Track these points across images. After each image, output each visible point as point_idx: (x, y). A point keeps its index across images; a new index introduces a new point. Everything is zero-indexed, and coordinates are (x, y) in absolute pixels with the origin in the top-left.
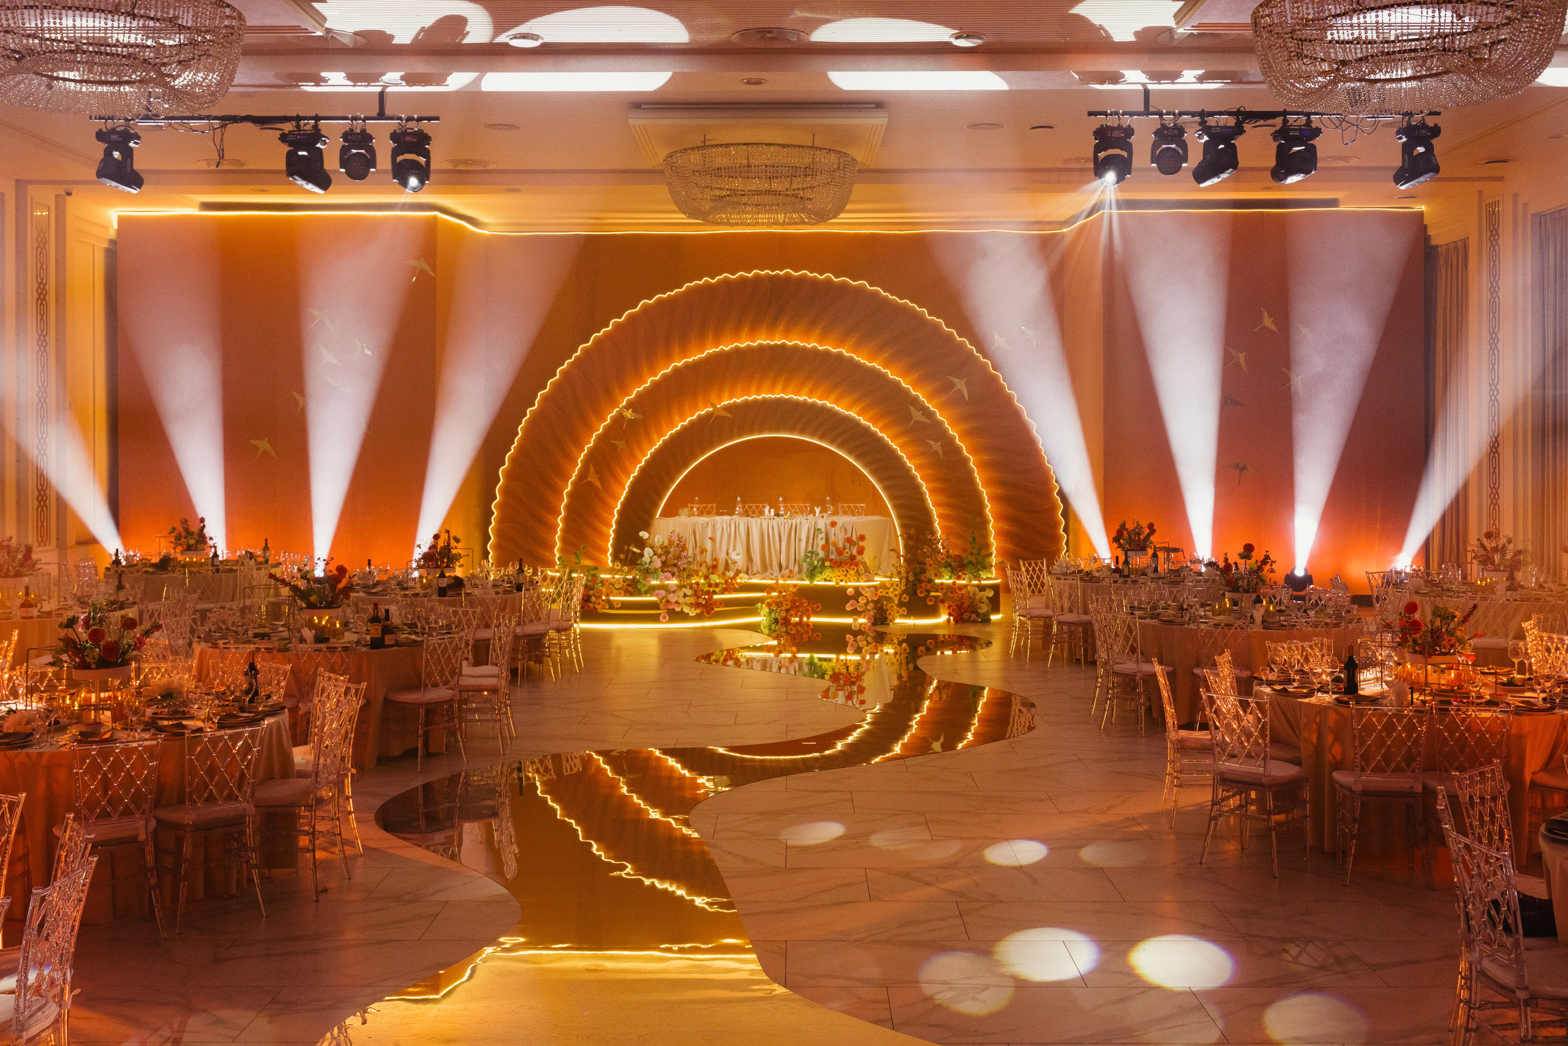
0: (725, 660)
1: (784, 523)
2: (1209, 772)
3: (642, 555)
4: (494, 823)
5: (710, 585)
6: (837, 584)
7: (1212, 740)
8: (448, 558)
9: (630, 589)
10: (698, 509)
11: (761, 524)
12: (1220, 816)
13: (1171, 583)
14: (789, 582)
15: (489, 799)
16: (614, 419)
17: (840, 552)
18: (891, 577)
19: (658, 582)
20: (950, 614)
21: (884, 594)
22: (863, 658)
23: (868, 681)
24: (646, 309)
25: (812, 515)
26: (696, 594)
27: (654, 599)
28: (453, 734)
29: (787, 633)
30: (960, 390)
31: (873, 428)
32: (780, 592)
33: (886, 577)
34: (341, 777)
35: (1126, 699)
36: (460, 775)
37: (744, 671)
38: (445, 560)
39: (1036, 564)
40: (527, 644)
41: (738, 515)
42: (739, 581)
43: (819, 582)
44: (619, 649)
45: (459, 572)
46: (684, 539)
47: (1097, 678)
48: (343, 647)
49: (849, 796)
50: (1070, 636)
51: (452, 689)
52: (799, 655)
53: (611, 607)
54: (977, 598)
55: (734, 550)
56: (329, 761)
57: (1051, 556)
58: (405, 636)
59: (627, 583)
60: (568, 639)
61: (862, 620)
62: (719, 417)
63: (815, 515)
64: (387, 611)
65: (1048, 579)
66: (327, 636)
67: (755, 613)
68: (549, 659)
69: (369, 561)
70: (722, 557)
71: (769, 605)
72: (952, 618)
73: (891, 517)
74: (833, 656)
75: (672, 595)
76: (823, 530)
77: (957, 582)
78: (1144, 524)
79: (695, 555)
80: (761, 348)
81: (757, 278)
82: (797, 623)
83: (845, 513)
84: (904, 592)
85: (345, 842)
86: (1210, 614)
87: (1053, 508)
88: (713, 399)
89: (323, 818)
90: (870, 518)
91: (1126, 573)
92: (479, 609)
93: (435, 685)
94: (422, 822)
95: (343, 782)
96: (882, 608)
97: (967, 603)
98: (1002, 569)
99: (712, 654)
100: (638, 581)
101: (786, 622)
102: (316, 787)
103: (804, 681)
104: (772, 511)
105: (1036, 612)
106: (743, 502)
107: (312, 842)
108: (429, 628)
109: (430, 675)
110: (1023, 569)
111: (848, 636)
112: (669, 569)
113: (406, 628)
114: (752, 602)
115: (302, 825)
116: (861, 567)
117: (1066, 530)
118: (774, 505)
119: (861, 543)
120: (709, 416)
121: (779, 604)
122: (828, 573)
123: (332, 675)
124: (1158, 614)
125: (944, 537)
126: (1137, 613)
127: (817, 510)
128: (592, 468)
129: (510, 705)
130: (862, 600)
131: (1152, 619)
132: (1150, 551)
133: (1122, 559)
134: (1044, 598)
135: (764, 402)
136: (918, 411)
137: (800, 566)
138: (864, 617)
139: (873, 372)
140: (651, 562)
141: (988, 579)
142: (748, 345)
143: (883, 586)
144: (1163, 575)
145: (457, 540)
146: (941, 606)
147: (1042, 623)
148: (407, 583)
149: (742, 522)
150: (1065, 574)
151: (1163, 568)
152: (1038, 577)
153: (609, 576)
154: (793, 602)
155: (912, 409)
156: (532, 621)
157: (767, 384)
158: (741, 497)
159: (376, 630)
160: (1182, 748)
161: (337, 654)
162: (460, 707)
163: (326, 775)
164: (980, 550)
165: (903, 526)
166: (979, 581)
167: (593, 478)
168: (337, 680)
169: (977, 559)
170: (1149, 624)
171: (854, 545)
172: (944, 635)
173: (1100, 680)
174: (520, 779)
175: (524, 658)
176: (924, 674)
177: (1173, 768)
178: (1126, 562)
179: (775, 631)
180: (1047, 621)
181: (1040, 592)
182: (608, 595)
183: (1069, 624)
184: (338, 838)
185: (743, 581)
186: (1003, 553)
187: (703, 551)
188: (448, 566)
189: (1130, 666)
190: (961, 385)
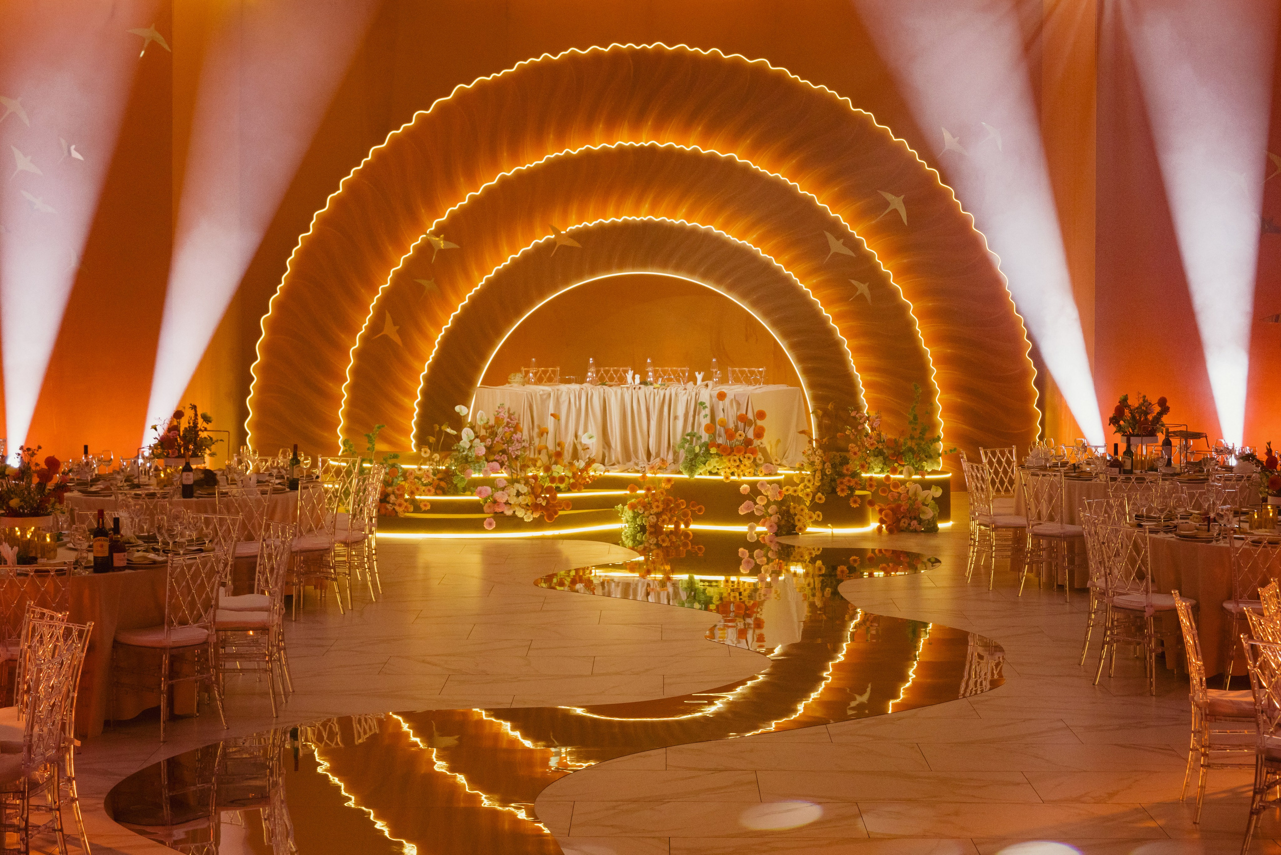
0: (574, 582)
1: (654, 393)
2: (1247, 746)
3: (459, 438)
4: (264, 811)
5: (553, 480)
6: (727, 478)
7: (1255, 704)
8: (195, 444)
9: (443, 484)
10: (535, 374)
11: (622, 395)
12: (1264, 808)
13: (1190, 481)
14: (659, 475)
15: (256, 778)
16: (420, 250)
17: (730, 435)
18: (801, 468)
19: (481, 475)
20: (882, 521)
21: (790, 492)
22: (762, 580)
23: (767, 613)
24: (463, 97)
25: (691, 383)
26: (534, 493)
27: (476, 498)
28: (206, 688)
29: (658, 545)
30: (895, 211)
31: (776, 264)
32: (648, 489)
33: (792, 468)
34: (62, 751)
35: (1129, 643)
36: (216, 746)
37: (598, 599)
38: (191, 447)
39: (1003, 454)
40: (305, 562)
41: (591, 382)
42: (592, 473)
43: (701, 475)
44: (427, 567)
45: (208, 463)
46: (516, 416)
47: (1090, 613)
48: (57, 571)
49: (752, 777)
50: (1050, 556)
51: (204, 627)
52: (676, 577)
53: (417, 509)
54: (919, 499)
55: (585, 431)
56: (45, 729)
57: (1023, 442)
58: (141, 554)
59: (440, 476)
60: (360, 555)
61: (760, 529)
62: (564, 248)
63: (695, 384)
64: (116, 521)
65: (1017, 473)
66: (33, 554)
67: (613, 517)
68: (335, 583)
69: (86, 447)
70: (569, 440)
71: (633, 507)
72: (884, 526)
73: (799, 385)
74: (721, 578)
75: (500, 492)
76: (708, 404)
77: (892, 476)
78: (1154, 399)
79: (531, 439)
80: (621, 151)
81: (616, 53)
82: (671, 532)
83: (737, 381)
84: (818, 489)
85: (67, 839)
86: (1246, 526)
87: (1025, 373)
88: (556, 222)
89: (38, 808)
90: (772, 388)
91: (1128, 466)
92: (241, 516)
93: (183, 623)
94: (166, 811)
95: (63, 759)
96: (788, 512)
97: (905, 506)
98: (954, 459)
99: (556, 575)
100: (454, 474)
101: (657, 530)
102: (28, 767)
103: (682, 613)
104: (637, 377)
105: (1002, 521)
106: (597, 364)
107: (25, 841)
108: (175, 542)
109: (176, 608)
110: (984, 460)
111: (741, 550)
112: (497, 457)
113: (140, 542)
114: (610, 503)
115: (8, 817)
116: (760, 455)
117: (1041, 405)
118: (640, 369)
119: (760, 423)
120: (550, 245)
121: (646, 506)
122: (713, 463)
123: (45, 611)
124: (1175, 527)
125: (873, 414)
126: (1148, 525)
127: (699, 377)
128: (388, 315)
129: (285, 649)
130: (761, 501)
131: (1166, 532)
132: (1161, 437)
133: (1122, 448)
134: (1014, 500)
135: (626, 226)
136: (838, 238)
137: (675, 453)
138: (763, 525)
139: (775, 185)
140: (471, 447)
141: (934, 472)
142: (604, 147)
143: (789, 481)
144: (1178, 470)
145: (207, 419)
146: (870, 509)
147: (1010, 534)
148: (138, 477)
149: (596, 392)
150: (1044, 468)
151: (1178, 459)
152: (1005, 472)
153: (415, 467)
154: (667, 503)
155: (828, 234)
156: (310, 530)
157: (629, 203)
158: (594, 358)
159: (102, 547)
160: (1212, 713)
161: (48, 580)
162: (216, 652)
163: (41, 750)
164: (923, 432)
165: (815, 398)
166: (923, 475)
167: (390, 330)
168: (52, 618)
169: (918, 445)
170: (1163, 541)
171: (750, 426)
172: (873, 550)
173: (1093, 616)
174: (296, 750)
175: (300, 582)
176: (845, 603)
177: (1199, 742)
178: (1128, 452)
179: (641, 543)
180: (1019, 534)
181: (1007, 490)
182: (412, 493)
183: (1049, 537)
184: (58, 835)
185: (598, 474)
186: (955, 436)
187: (543, 433)
188: (195, 455)
189: (1135, 598)
190: (897, 203)
